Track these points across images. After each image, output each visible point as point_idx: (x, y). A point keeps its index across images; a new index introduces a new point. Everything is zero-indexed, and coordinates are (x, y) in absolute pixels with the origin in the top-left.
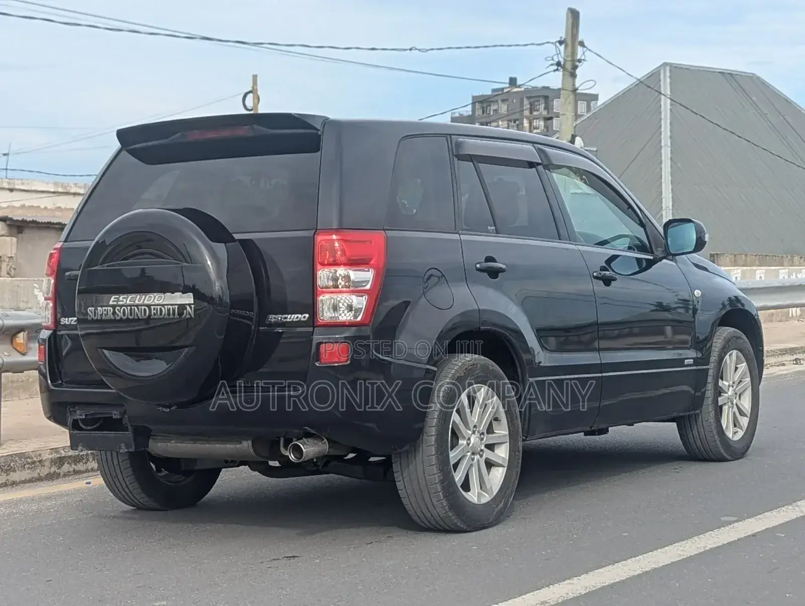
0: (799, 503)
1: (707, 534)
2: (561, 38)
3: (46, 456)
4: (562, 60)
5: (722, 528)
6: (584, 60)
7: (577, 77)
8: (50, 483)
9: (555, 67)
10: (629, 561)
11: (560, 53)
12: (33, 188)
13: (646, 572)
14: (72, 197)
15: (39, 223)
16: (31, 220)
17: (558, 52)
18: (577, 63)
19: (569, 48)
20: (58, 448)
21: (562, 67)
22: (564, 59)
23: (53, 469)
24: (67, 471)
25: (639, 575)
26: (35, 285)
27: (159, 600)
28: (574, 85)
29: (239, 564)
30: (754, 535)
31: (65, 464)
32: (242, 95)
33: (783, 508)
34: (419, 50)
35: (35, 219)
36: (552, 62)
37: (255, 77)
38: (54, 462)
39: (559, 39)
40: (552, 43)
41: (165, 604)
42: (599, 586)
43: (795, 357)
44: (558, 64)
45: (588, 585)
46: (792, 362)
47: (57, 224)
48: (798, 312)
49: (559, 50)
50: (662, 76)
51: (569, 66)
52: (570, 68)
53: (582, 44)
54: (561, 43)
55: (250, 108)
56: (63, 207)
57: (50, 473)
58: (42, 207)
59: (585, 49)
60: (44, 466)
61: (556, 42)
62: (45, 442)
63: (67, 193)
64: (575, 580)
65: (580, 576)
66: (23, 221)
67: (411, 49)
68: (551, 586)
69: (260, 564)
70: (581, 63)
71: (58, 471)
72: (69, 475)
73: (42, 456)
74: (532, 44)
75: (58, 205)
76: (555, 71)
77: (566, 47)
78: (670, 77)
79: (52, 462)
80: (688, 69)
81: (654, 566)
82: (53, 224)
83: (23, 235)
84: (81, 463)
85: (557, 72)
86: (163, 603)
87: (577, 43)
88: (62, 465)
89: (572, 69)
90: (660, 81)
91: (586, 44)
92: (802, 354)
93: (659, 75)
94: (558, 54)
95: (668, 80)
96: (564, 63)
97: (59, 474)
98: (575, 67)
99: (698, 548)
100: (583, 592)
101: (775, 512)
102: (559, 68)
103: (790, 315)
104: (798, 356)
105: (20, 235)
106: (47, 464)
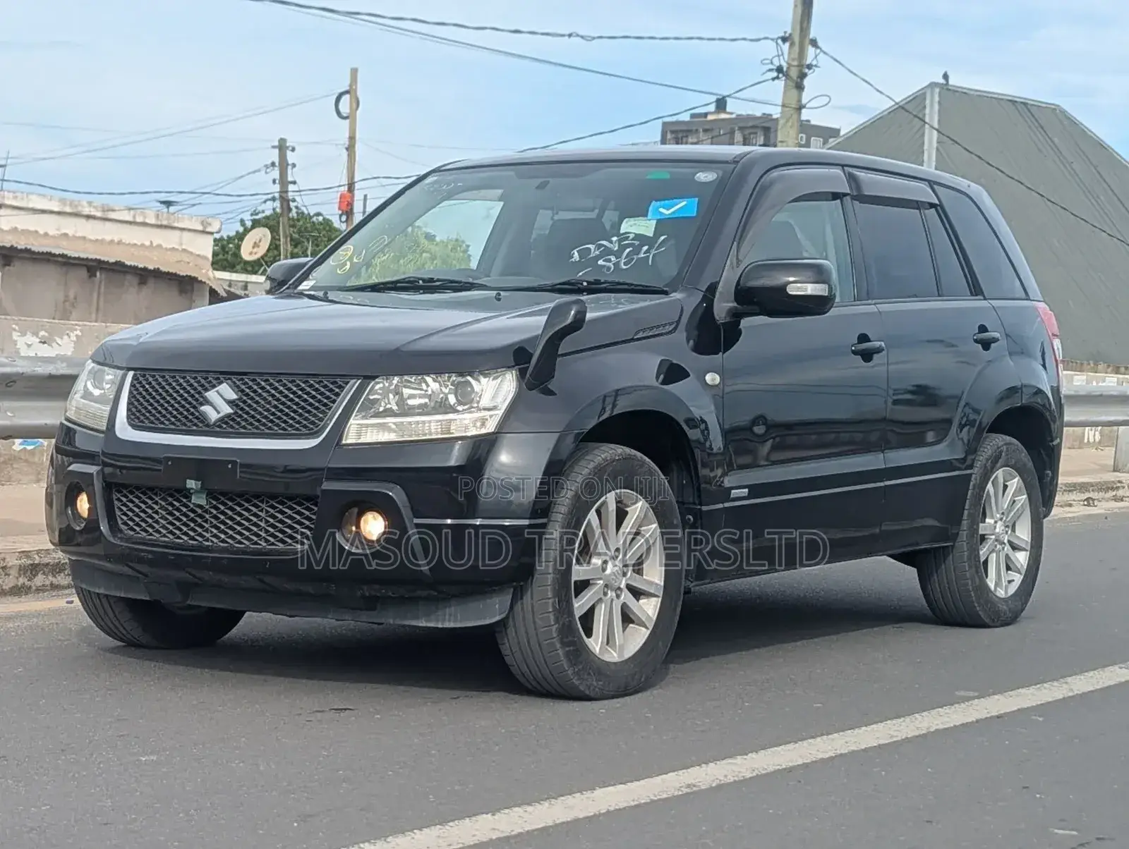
0: (1069, 679)
1: (934, 712)
2: (785, 32)
3: (13, 561)
4: (785, 65)
5: (957, 705)
6: (816, 66)
7: (805, 90)
8: (16, 599)
9: (775, 74)
10: (819, 739)
11: (783, 54)
12: (31, 205)
13: (841, 755)
14: (83, 221)
15: (34, 253)
16: (23, 247)
17: (780, 53)
18: (807, 70)
19: (796, 48)
20: (30, 552)
21: (784, 75)
22: (788, 64)
23: (22, 580)
24: (40, 584)
25: (831, 758)
26: (14, 326)
27: (146, 754)
28: (800, 100)
29: (268, 714)
30: (998, 717)
31: (39, 575)
32: (335, 97)
33: (1045, 685)
34: (582, 37)
35: (29, 247)
36: (771, 67)
37: (354, 72)
38: (23, 570)
39: (782, 34)
40: (772, 40)
41: (155, 758)
42: (771, 769)
43: (1087, 495)
44: (779, 70)
45: (756, 766)
46: (1082, 503)
47: (60, 255)
48: (1096, 437)
49: (781, 50)
50: (928, 102)
51: (794, 73)
52: (795, 76)
53: (814, 43)
54: (784, 39)
55: (345, 115)
56: (70, 234)
57: (17, 585)
58: (41, 232)
59: (818, 51)
60: (9, 575)
61: (779, 38)
62: (14, 542)
63: (77, 215)
64: (739, 760)
65: (747, 755)
66: (12, 248)
67: (570, 35)
68: (703, 765)
69: (297, 717)
70: (811, 71)
71: (28, 583)
72: (44, 591)
73: (7, 560)
74: (744, 39)
75: (64, 231)
76: (773, 79)
77: (792, 45)
78: (939, 103)
79: (20, 570)
80: (965, 93)
81: (854, 748)
82: (54, 255)
83: (11, 268)
84: (62, 574)
85: (776, 81)
86: (152, 758)
87: (807, 41)
88: (35, 576)
89: (798, 77)
90: (925, 107)
91: (820, 44)
92: (1096, 493)
93: (925, 99)
94: (779, 56)
95: (936, 107)
96: (788, 68)
97: (30, 587)
98: (803, 76)
99: (918, 728)
100: (748, 775)
101: (1032, 690)
102: (781, 75)
103: (1086, 441)
104: (1091, 495)
105: (7, 268)
106: (14, 572)
